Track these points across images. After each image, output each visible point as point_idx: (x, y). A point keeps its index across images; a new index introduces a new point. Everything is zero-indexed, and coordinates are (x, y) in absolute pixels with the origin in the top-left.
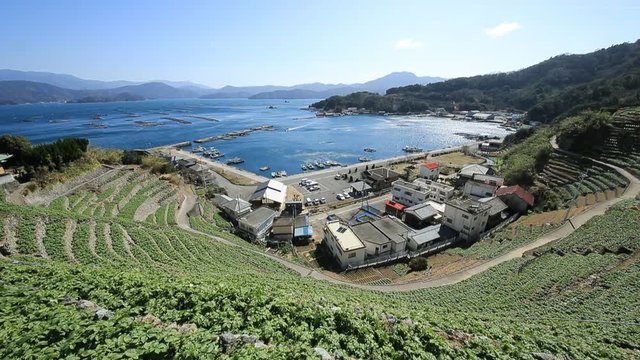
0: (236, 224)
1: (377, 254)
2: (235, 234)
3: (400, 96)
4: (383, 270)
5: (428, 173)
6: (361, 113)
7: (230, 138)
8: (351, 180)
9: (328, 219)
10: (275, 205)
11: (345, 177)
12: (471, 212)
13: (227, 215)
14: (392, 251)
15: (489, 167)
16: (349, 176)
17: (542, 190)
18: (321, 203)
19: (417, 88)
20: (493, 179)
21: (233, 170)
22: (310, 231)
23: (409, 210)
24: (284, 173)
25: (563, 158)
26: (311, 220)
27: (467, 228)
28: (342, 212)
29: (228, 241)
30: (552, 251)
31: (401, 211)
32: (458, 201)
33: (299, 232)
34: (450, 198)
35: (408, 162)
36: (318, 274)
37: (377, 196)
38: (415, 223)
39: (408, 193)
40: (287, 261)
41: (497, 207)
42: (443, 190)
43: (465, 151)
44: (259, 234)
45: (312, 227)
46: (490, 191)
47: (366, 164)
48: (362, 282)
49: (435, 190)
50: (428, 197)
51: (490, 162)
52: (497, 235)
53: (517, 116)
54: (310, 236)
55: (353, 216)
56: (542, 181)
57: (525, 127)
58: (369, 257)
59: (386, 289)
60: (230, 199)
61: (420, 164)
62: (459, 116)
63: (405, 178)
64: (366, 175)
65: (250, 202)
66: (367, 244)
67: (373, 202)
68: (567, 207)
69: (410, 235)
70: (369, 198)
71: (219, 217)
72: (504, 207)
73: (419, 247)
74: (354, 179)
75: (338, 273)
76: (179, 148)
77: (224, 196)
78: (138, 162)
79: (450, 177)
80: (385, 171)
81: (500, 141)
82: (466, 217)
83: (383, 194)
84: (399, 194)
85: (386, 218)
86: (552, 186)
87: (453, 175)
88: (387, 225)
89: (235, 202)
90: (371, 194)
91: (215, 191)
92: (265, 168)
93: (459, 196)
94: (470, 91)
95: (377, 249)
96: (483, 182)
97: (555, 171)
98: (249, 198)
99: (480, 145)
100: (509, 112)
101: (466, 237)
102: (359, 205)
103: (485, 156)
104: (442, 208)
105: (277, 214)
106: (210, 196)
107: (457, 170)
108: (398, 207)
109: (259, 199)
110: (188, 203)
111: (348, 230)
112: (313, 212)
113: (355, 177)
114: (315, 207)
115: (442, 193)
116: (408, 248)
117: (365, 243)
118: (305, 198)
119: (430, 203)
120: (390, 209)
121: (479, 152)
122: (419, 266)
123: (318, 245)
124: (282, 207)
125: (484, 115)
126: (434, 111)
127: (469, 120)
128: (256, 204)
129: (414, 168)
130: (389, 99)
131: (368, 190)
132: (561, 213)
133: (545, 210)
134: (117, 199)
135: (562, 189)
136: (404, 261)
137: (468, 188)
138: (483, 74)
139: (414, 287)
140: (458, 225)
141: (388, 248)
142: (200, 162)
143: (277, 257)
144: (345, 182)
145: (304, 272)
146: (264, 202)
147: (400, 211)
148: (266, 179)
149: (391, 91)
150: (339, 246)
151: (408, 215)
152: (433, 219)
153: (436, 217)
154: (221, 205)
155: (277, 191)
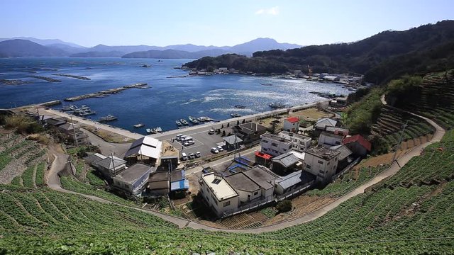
0: (111, 181)
1: (249, 201)
2: (111, 191)
3: (265, 59)
4: (255, 215)
5: (290, 126)
6: (231, 73)
7: (103, 96)
8: (224, 134)
9: (203, 172)
10: (151, 161)
11: (218, 132)
12: (325, 158)
13: (101, 173)
14: (262, 197)
15: (337, 120)
16: (222, 130)
17: (376, 138)
18: (196, 157)
19: (278, 52)
20: (340, 130)
21: (106, 128)
22: (187, 184)
23: (276, 160)
24: (159, 129)
25: (390, 112)
26: (187, 173)
27: (323, 172)
28: (216, 165)
29: (102, 199)
30: (385, 186)
31: (270, 160)
32: (314, 149)
33: (175, 186)
34: (308, 147)
35: (273, 117)
36: (195, 225)
37: (248, 148)
38: (281, 171)
39: (274, 144)
40: (165, 215)
41: (344, 153)
42: (302, 141)
43: (318, 107)
44: (135, 191)
45: (188, 180)
46: (339, 140)
47: (237, 119)
48: (235, 228)
49: (296, 141)
50: (290, 147)
51: (338, 116)
52: (345, 175)
53: (357, 78)
54: (187, 189)
55: (227, 168)
56: (375, 131)
57: (362, 87)
58: (242, 204)
59: (258, 231)
60: (103, 157)
61: (283, 119)
62: (314, 78)
63: (272, 131)
64: (237, 129)
65: (125, 159)
66: (240, 192)
67: (244, 154)
68: (394, 151)
69: (277, 181)
70: (241, 150)
71: (94, 176)
72: (349, 153)
73: (285, 191)
74: (227, 134)
75: (214, 221)
76: (48, 107)
77: (97, 154)
79: (308, 129)
80: (254, 125)
81: (345, 99)
82: (322, 163)
83: (253, 146)
84: (267, 146)
85: (256, 168)
86: (383, 135)
87: (310, 128)
88: (257, 174)
89: (109, 160)
90: (242, 146)
91: (88, 150)
92: (140, 125)
93: (315, 145)
94: (321, 57)
95: (249, 196)
96: (333, 133)
97: (385, 123)
98: (124, 156)
99: (330, 102)
100: (350, 75)
101: (321, 179)
102: (231, 158)
103: (334, 111)
104: (302, 156)
105: (153, 170)
106: (82, 155)
107: (314, 123)
108: (267, 157)
109: (133, 156)
111: (223, 181)
112: (188, 166)
113: (227, 131)
114: (191, 161)
115: (302, 143)
116: (276, 193)
117: (238, 191)
118: (180, 153)
119: (293, 152)
120: (259, 160)
121: (330, 108)
122: (285, 208)
123: (194, 197)
124: (158, 163)
125: (332, 78)
126: (293, 73)
127: (320, 81)
128: (131, 161)
129: (278, 122)
130: (255, 61)
132: (390, 155)
133: (379, 154)
135: (390, 137)
136: (273, 204)
137: (322, 139)
138: (330, 44)
139: (281, 227)
140: (315, 171)
141: (259, 195)
142: (71, 121)
143: (153, 212)
144: (218, 137)
145: (181, 223)
146: (139, 158)
147: (268, 161)
148: (141, 136)
149: (257, 54)
150: (214, 197)
151: (275, 163)
152: (295, 166)
153: (298, 164)
154: (96, 163)
155: (152, 147)
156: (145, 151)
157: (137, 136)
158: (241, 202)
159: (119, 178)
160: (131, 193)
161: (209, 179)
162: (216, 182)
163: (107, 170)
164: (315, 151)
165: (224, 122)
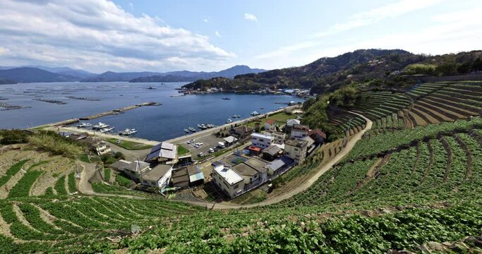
0: (138, 181)
1: (251, 183)
8: (223, 136)
9: (213, 165)
11: (218, 134)
12: (299, 146)
16: (221, 133)
20: (303, 126)
21: (126, 139)
22: (202, 176)
23: (265, 151)
26: (201, 167)
27: (298, 156)
29: (132, 196)
31: (260, 152)
33: (193, 178)
35: (257, 121)
37: (242, 144)
39: (261, 140)
41: (310, 142)
44: (160, 185)
45: (202, 173)
46: (304, 133)
49: (275, 136)
54: (203, 180)
58: (246, 186)
60: (129, 163)
64: (233, 131)
65: (148, 162)
69: (268, 166)
70: (237, 147)
72: (312, 141)
73: (274, 173)
74: (225, 135)
76: (67, 125)
77: (122, 161)
80: (244, 128)
82: (297, 150)
84: (255, 142)
85: (251, 158)
89: (135, 165)
90: (238, 144)
95: (251, 179)
96: (299, 129)
98: (146, 159)
102: (232, 152)
104: (283, 146)
107: (285, 123)
108: (257, 149)
109: (154, 159)
110: (87, 171)
113: (225, 133)
115: (279, 138)
117: (243, 177)
119: (275, 144)
120: (252, 152)
124: (175, 162)
131: (236, 141)
137: (293, 133)
140: (292, 156)
141: (258, 177)
144: (219, 138)
146: (159, 160)
148: (159, 143)
150: (226, 183)
151: (264, 153)
152: (278, 154)
153: (280, 152)
154: (122, 168)
155: (169, 150)
156: (163, 154)
157: (155, 143)
158: (246, 184)
159: (146, 177)
160: (158, 189)
161: (219, 169)
162: (225, 170)
163: (133, 172)
164: (291, 141)
165: (222, 127)
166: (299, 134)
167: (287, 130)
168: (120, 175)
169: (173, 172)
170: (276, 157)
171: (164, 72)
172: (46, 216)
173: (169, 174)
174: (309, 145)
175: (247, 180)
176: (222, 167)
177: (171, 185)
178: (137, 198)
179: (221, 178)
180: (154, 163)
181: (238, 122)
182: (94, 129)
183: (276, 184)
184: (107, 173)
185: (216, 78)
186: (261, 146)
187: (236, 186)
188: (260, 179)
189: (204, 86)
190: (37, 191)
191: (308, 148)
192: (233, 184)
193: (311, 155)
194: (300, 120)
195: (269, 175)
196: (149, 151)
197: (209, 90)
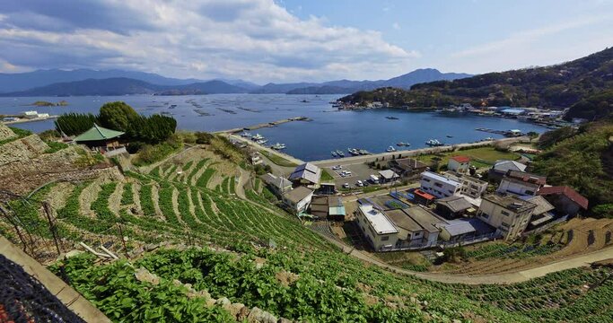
0: (280, 198)
1: (409, 240)
2: (279, 206)
8: (378, 168)
9: (358, 202)
11: (373, 165)
12: (512, 209)
20: (532, 177)
22: (343, 211)
26: (344, 201)
31: (432, 202)
33: (333, 211)
35: (434, 154)
37: (405, 185)
39: (438, 184)
42: (475, 184)
45: (344, 207)
46: (531, 189)
49: (466, 183)
50: (459, 190)
54: (343, 216)
60: (275, 177)
64: (393, 164)
65: (291, 181)
67: (401, 190)
69: (442, 225)
70: (397, 186)
71: (267, 190)
73: (453, 238)
74: (382, 167)
76: (235, 133)
77: (269, 174)
78: (208, 143)
79: (483, 171)
80: (413, 161)
82: (506, 214)
84: (428, 185)
85: (416, 206)
87: (485, 170)
89: (279, 180)
90: (399, 182)
95: (409, 235)
96: (521, 179)
98: (291, 178)
102: (387, 192)
104: (478, 202)
107: (490, 165)
108: (428, 197)
109: (297, 179)
110: (244, 178)
113: (382, 164)
115: (473, 187)
120: (419, 198)
124: (317, 187)
130: (412, 94)
134: (195, 171)
137: (505, 185)
140: (495, 221)
141: (421, 236)
144: (373, 169)
146: (301, 181)
147: (430, 201)
148: (303, 163)
149: (415, 87)
150: (372, 229)
151: (439, 205)
152: (466, 211)
153: (470, 210)
154: (269, 181)
155: (313, 173)
156: (307, 176)
157: (300, 162)
158: (399, 240)
159: (287, 196)
160: (296, 211)
161: (366, 209)
162: (373, 212)
163: (278, 188)
164: (497, 198)
165: (380, 156)
166: (517, 187)
167: (493, 177)
168: (267, 187)
169: (313, 197)
170: (459, 215)
171: (320, 82)
172: (214, 206)
173: (308, 199)
174: (537, 212)
175: (403, 235)
176: (370, 208)
177: (309, 211)
178: (277, 214)
179: (366, 220)
180: (297, 183)
181: (404, 152)
182: (252, 139)
183: (449, 255)
184: (257, 183)
185: (383, 89)
186: (436, 194)
187: (385, 237)
188: (424, 239)
189: (366, 99)
190: (211, 185)
191: (534, 218)
192: (381, 234)
193: (538, 230)
194: (527, 164)
195: (440, 239)
196: (293, 169)
197: (370, 105)
